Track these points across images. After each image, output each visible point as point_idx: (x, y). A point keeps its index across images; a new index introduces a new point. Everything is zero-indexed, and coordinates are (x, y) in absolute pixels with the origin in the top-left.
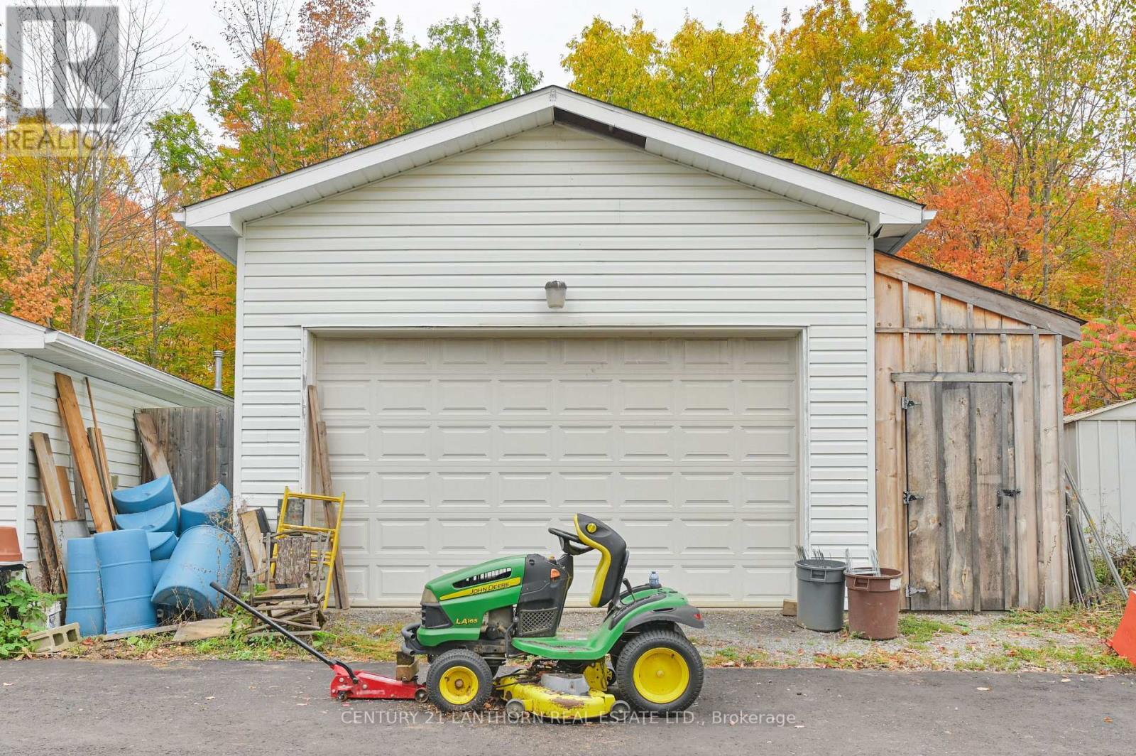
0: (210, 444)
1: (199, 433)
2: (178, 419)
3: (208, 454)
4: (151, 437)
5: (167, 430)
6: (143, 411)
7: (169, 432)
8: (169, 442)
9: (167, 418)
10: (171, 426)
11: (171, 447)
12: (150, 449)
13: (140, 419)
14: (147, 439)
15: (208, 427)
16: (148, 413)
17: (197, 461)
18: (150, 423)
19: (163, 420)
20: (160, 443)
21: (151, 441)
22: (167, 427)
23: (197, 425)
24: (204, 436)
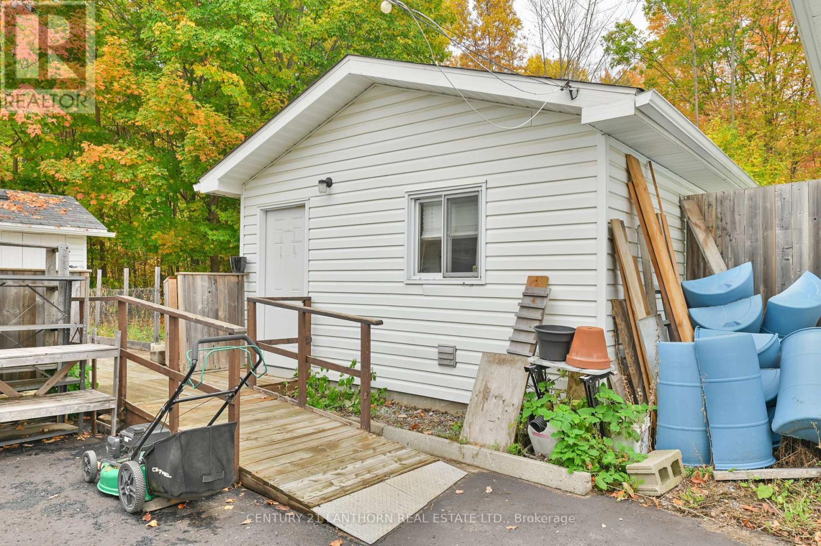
0: (767, 227)
1: (753, 215)
2: (727, 203)
3: (765, 239)
4: (698, 222)
5: (714, 216)
6: (689, 198)
7: (717, 217)
8: (718, 228)
9: (714, 203)
10: (719, 210)
11: (719, 233)
12: (700, 235)
13: (686, 205)
14: (696, 225)
15: (765, 209)
16: (693, 199)
17: (751, 246)
18: (696, 209)
19: (710, 205)
20: (708, 229)
21: (700, 227)
22: (714, 212)
23: (751, 207)
24: (759, 220)
